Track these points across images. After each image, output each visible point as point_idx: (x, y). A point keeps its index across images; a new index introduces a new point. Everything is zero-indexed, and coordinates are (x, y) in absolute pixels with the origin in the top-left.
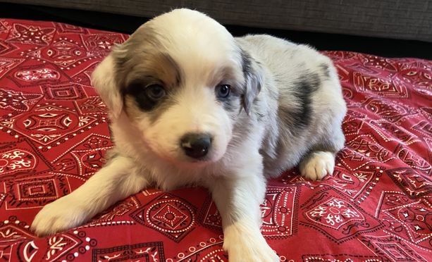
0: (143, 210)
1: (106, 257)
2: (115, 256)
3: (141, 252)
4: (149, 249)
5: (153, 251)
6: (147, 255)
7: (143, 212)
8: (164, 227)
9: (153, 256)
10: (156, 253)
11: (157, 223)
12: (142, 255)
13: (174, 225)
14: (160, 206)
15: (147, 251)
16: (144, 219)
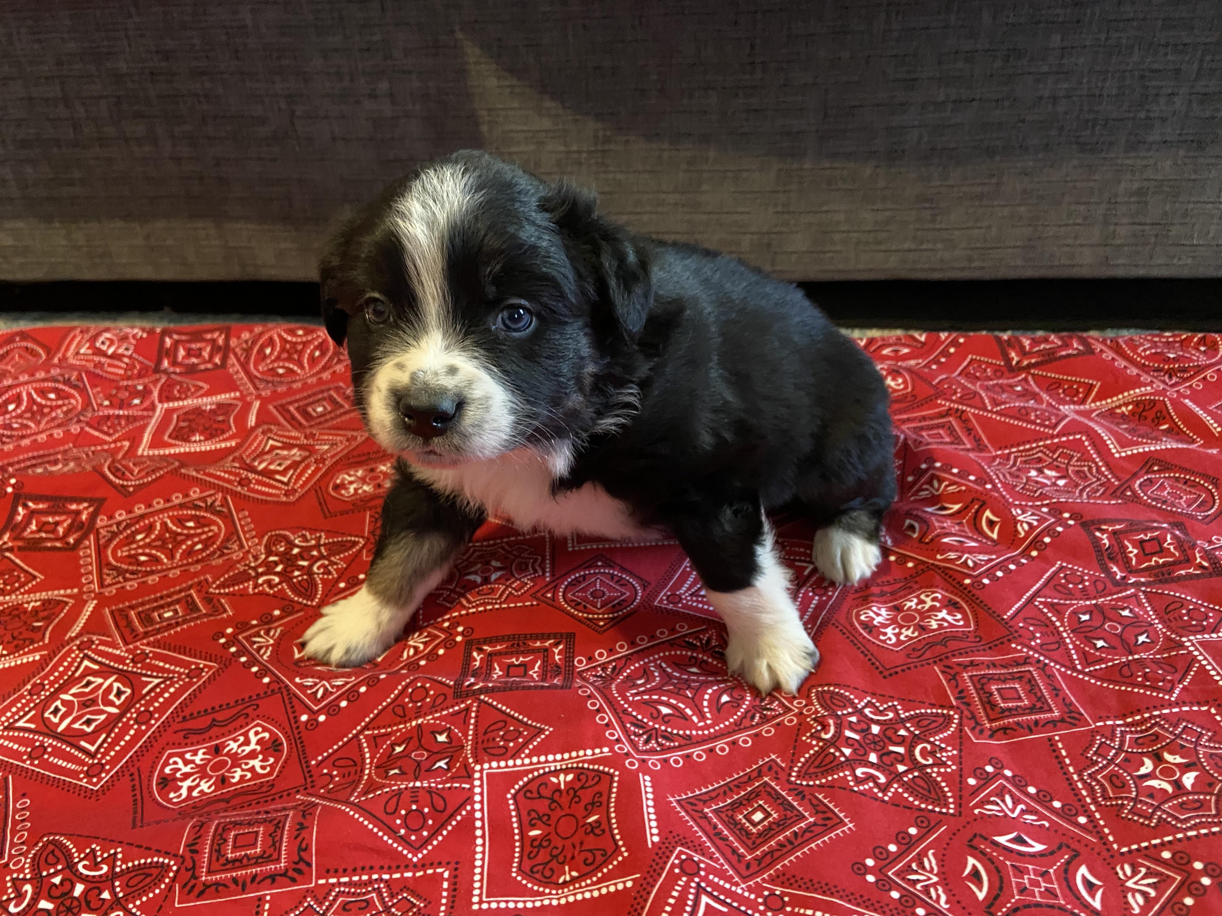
0: (556, 586)
1: (485, 648)
2: (498, 647)
3: (538, 644)
4: (551, 641)
5: (556, 645)
6: (546, 650)
7: (555, 589)
8: (585, 610)
9: (556, 651)
10: (561, 647)
11: (573, 604)
12: (538, 649)
13: (602, 607)
14: (584, 579)
15: (547, 644)
16: (553, 598)
